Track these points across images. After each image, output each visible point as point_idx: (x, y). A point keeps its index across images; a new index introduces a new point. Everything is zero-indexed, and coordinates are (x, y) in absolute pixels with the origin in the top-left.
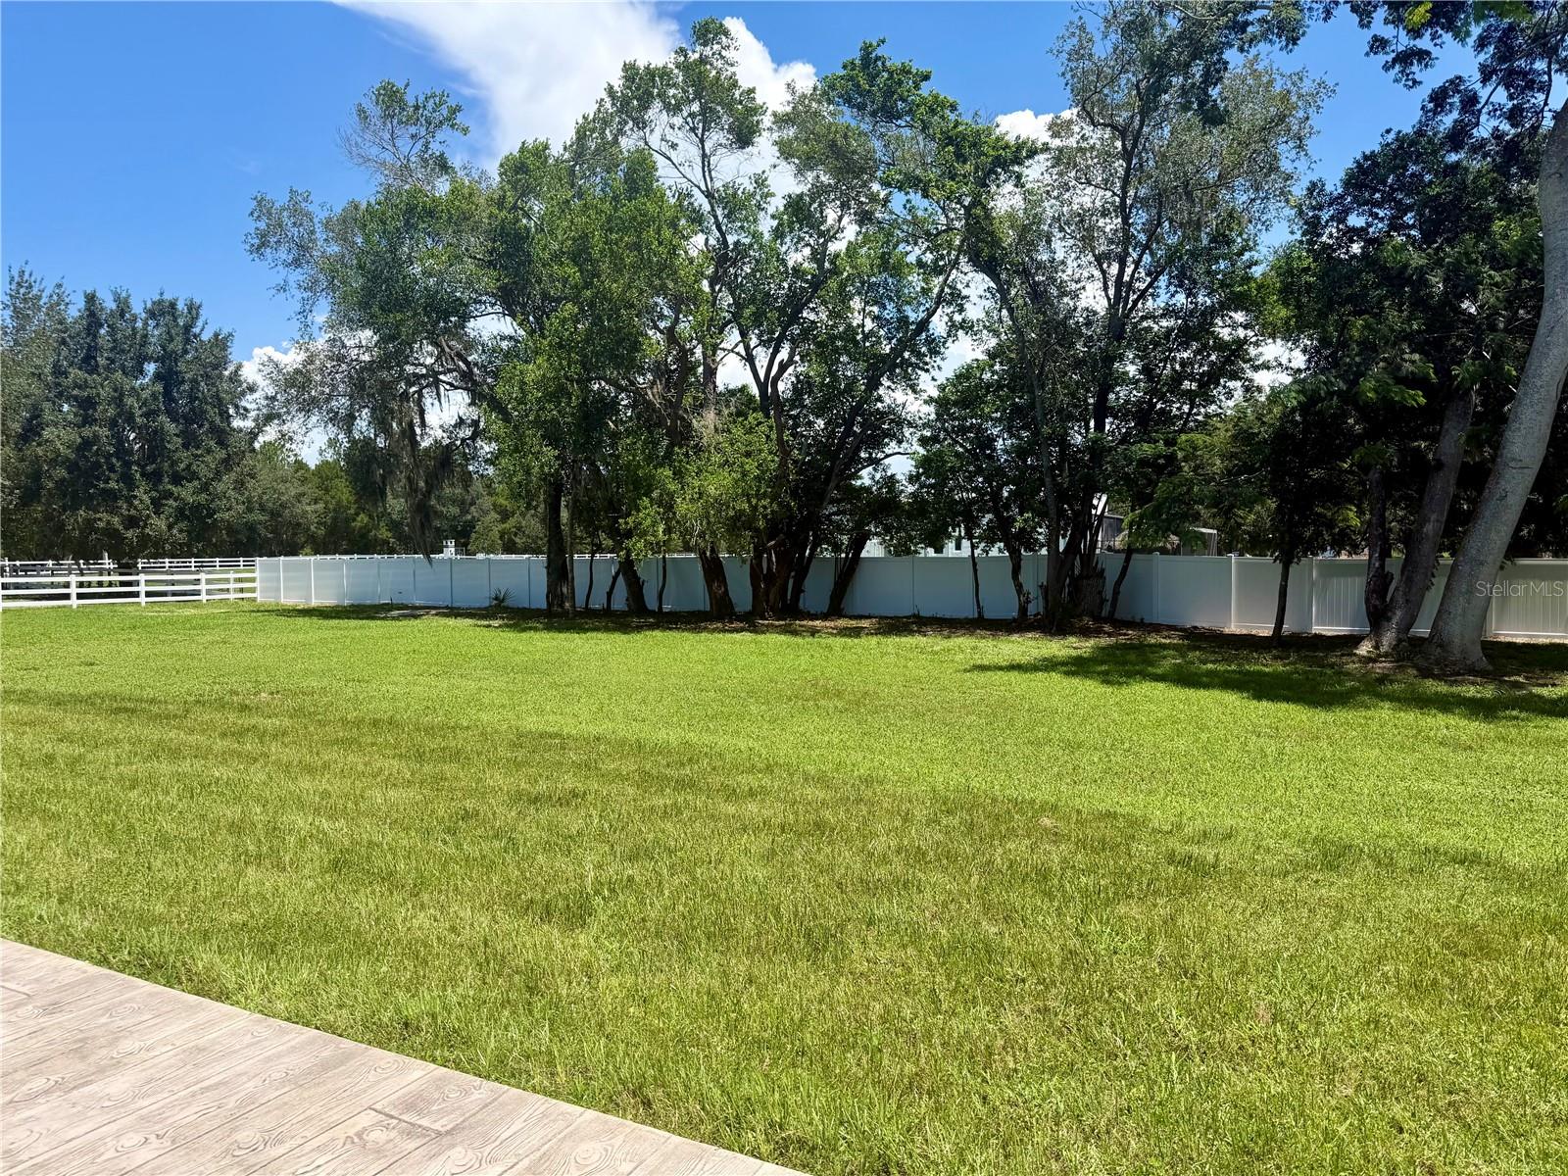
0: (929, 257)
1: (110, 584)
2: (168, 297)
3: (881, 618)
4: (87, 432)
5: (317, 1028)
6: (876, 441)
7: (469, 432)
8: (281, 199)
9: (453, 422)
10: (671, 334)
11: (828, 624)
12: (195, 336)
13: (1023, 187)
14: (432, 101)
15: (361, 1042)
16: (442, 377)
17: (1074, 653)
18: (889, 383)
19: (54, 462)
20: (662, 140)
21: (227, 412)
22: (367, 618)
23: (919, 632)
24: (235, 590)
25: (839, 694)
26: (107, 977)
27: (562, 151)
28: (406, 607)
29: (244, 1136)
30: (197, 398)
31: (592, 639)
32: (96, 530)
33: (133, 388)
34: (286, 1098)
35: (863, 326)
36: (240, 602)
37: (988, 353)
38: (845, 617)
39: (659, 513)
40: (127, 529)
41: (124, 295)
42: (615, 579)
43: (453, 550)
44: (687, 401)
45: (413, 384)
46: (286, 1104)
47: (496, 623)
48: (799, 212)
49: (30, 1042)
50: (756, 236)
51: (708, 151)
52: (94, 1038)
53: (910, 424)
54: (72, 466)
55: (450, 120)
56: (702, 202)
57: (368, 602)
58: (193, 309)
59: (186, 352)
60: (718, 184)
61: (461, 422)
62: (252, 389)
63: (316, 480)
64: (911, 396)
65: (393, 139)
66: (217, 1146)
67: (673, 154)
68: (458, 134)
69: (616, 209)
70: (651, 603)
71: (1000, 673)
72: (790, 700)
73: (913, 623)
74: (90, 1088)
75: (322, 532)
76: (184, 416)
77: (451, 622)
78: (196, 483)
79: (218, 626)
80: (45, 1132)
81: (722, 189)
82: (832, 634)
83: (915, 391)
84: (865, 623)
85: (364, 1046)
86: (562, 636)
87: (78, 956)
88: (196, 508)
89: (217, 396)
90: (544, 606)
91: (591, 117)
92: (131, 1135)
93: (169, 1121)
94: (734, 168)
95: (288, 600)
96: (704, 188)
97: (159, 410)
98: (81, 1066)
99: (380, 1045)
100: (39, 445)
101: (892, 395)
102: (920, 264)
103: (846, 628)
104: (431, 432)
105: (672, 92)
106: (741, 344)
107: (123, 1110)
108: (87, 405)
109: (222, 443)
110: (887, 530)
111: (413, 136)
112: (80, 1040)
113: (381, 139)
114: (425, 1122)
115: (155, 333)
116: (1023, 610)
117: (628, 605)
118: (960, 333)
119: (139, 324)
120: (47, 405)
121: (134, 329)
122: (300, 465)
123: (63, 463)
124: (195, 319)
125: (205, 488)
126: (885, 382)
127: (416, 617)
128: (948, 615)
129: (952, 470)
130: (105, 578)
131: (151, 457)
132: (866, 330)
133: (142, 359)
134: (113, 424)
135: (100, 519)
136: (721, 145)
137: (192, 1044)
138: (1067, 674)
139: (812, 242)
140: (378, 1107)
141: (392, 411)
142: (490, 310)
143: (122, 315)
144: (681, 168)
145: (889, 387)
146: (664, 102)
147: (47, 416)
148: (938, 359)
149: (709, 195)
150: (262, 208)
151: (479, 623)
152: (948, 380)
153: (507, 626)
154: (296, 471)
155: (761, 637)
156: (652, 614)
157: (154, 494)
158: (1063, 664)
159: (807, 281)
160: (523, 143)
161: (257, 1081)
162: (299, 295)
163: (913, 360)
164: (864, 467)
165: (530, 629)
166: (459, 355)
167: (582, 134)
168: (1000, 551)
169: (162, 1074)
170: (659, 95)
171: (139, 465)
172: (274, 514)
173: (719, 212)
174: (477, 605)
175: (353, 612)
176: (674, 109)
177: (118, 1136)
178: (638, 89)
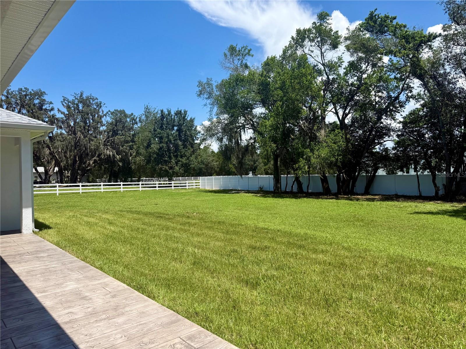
0: (399, 76)
1: (166, 184)
2: (179, 109)
3: (383, 195)
4: (161, 145)
5: (174, 311)
6: (381, 137)
7: (253, 141)
8: (205, 81)
9: (249, 139)
10: (310, 108)
11: (363, 197)
12: (186, 119)
13: (432, 49)
14: (243, 49)
15: (183, 317)
16: (246, 126)
17: (455, 208)
18: (385, 117)
19: (154, 153)
20: (309, 50)
21: (193, 139)
22: (225, 193)
23: (396, 200)
24: (195, 185)
25: (362, 220)
26: (129, 289)
27: (279, 58)
28: (236, 190)
29: (146, 340)
30: (186, 135)
31: (285, 200)
32: (163, 170)
33: (171, 134)
34: (159, 331)
35: (375, 100)
36: (196, 189)
37: (421, 105)
38: (370, 195)
39: (306, 162)
40: (170, 170)
41: (169, 110)
42: (294, 182)
43: (251, 174)
44: (315, 128)
45: (239, 129)
46: (158, 332)
47: (258, 195)
48: (353, 67)
49: (106, 305)
50: (339, 75)
51: (323, 52)
52: (121, 306)
53: (393, 131)
54: (158, 154)
55: (248, 54)
56: (321, 67)
57: (227, 189)
58: (186, 112)
59: (184, 123)
60: (326, 61)
61: (251, 138)
62: (199, 132)
63: (217, 156)
64: (393, 121)
65: (233, 61)
66: (137, 342)
67: (312, 54)
68: (250, 57)
69: (293, 73)
70: (305, 190)
71: (424, 215)
72: (345, 222)
73: (394, 197)
74: (114, 320)
75: (218, 170)
76: (183, 140)
77: (247, 194)
78: (186, 157)
79: (189, 195)
80: (100, 330)
81: (327, 62)
82: (364, 200)
83: (394, 120)
84: (377, 197)
85: (184, 318)
86: (276, 199)
87: (124, 283)
88: (186, 164)
89: (191, 135)
90: (273, 190)
91: (288, 46)
92: (119, 334)
93: (128, 332)
94: (331, 56)
95: (208, 188)
96: (322, 63)
97: (177, 139)
98: (114, 313)
99: (188, 318)
100: (150, 149)
101: (386, 121)
102: (395, 78)
103: (369, 199)
104: (243, 142)
105: (311, 35)
106: (334, 109)
107: (119, 327)
108: (161, 138)
109: (192, 147)
110: (385, 166)
111: (238, 59)
112: (117, 306)
113: (230, 61)
114: (192, 344)
115: (176, 119)
116: (437, 193)
117: (298, 190)
118: (411, 99)
119: (173, 117)
120: (152, 139)
121: (172, 118)
122: (213, 152)
123: (156, 153)
124: (186, 115)
125: (188, 159)
126: (384, 117)
127: (238, 193)
128: (408, 195)
129: (409, 145)
130: (165, 182)
131: (176, 151)
132: (377, 101)
133: (173, 126)
134: (167, 143)
135: (163, 167)
136: (327, 49)
137: (142, 311)
138: (450, 216)
139: (358, 75)
140: (181, 337)
141: (233, 136)
142: (259, 106)
143: (169, 115)
144: (315, 58)
145: (385, 119)
146: (309, 39)
147: (152, 142)
148: (403, 108)
149: (323, 65)
150: (200, 84)
151: (254, 195)
152: (407, 115)
153: (262, 196)
154: (212, 154)
155: (339, 201)
156: (305, 193)
157: (176, 161)
158: (450, 212)
159: (355, 87)
160: (268, 57)
161: (153, 324)
162: (209, 106)
163: (394, 109)
164: (377, 145)
165: (268, 197)
166: (251, 120)
167: (285, 52)
168: (428, 172)
169: (132, 319)
170: (307, 37)
171: (173, 153)
172: (207, 165)
173: (326, 69)
174: (255, 190)
175: (223, 191)
176: (312, 40)
177: (116, 334)
178: (301, 36)
